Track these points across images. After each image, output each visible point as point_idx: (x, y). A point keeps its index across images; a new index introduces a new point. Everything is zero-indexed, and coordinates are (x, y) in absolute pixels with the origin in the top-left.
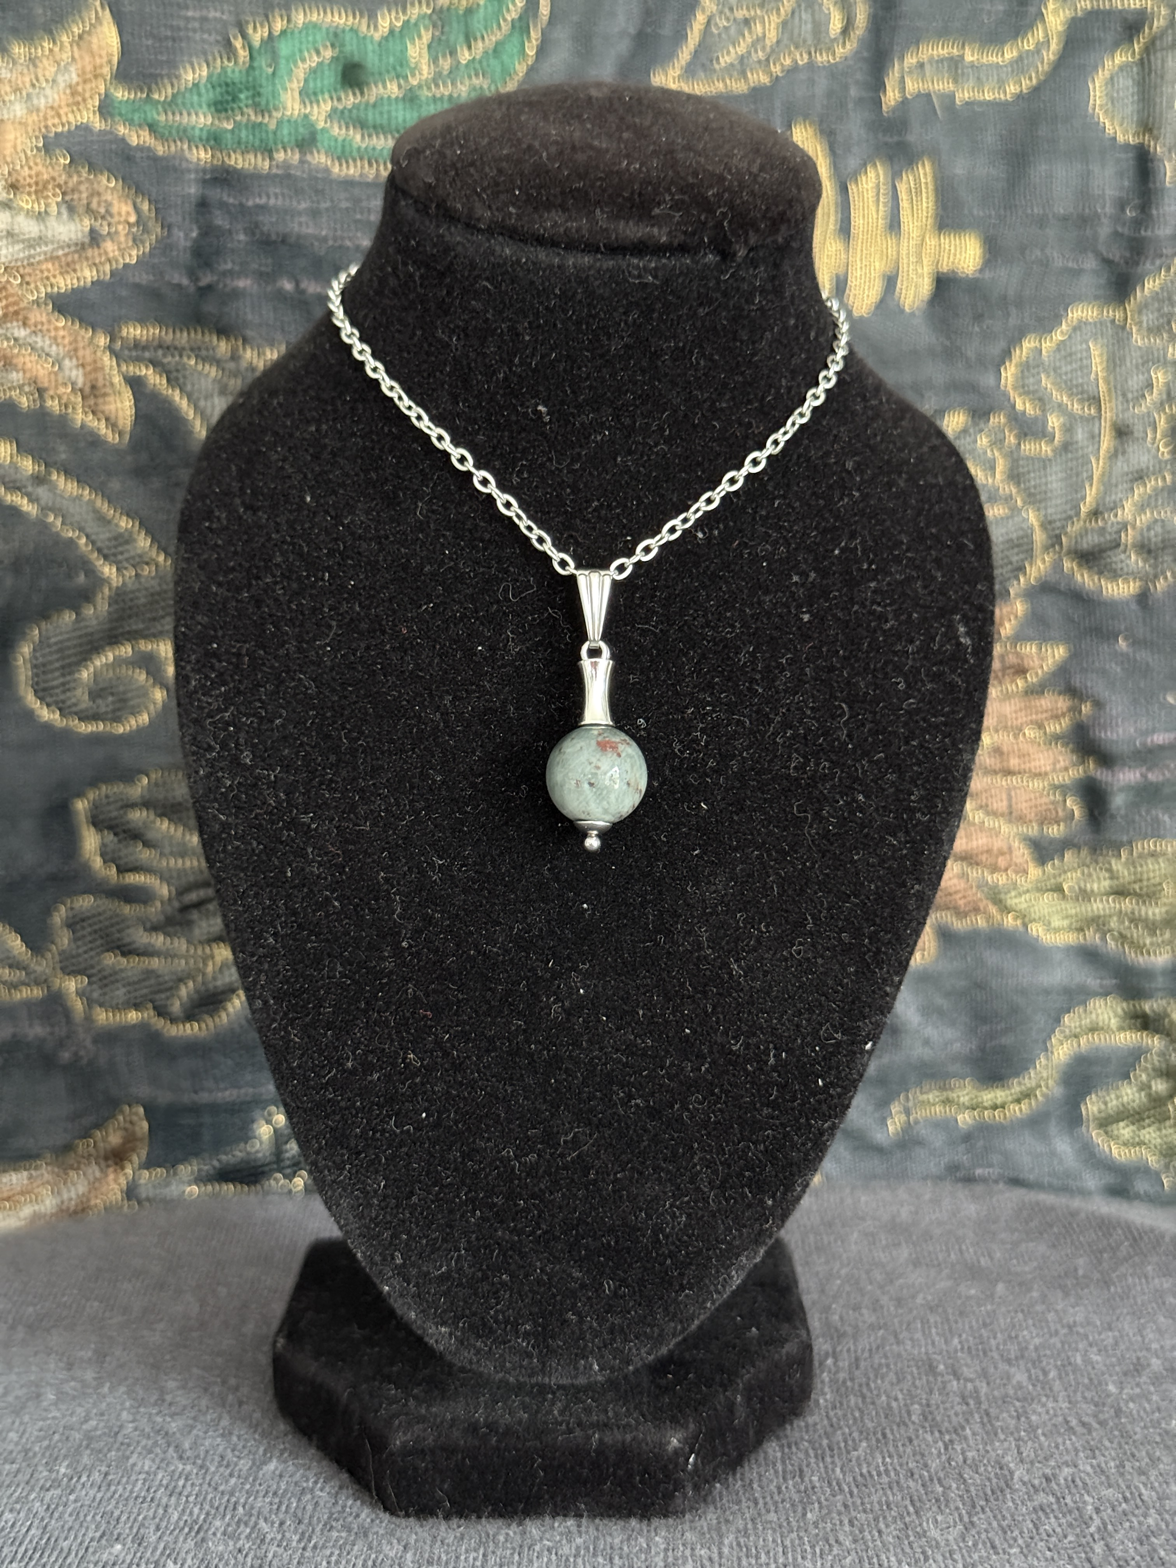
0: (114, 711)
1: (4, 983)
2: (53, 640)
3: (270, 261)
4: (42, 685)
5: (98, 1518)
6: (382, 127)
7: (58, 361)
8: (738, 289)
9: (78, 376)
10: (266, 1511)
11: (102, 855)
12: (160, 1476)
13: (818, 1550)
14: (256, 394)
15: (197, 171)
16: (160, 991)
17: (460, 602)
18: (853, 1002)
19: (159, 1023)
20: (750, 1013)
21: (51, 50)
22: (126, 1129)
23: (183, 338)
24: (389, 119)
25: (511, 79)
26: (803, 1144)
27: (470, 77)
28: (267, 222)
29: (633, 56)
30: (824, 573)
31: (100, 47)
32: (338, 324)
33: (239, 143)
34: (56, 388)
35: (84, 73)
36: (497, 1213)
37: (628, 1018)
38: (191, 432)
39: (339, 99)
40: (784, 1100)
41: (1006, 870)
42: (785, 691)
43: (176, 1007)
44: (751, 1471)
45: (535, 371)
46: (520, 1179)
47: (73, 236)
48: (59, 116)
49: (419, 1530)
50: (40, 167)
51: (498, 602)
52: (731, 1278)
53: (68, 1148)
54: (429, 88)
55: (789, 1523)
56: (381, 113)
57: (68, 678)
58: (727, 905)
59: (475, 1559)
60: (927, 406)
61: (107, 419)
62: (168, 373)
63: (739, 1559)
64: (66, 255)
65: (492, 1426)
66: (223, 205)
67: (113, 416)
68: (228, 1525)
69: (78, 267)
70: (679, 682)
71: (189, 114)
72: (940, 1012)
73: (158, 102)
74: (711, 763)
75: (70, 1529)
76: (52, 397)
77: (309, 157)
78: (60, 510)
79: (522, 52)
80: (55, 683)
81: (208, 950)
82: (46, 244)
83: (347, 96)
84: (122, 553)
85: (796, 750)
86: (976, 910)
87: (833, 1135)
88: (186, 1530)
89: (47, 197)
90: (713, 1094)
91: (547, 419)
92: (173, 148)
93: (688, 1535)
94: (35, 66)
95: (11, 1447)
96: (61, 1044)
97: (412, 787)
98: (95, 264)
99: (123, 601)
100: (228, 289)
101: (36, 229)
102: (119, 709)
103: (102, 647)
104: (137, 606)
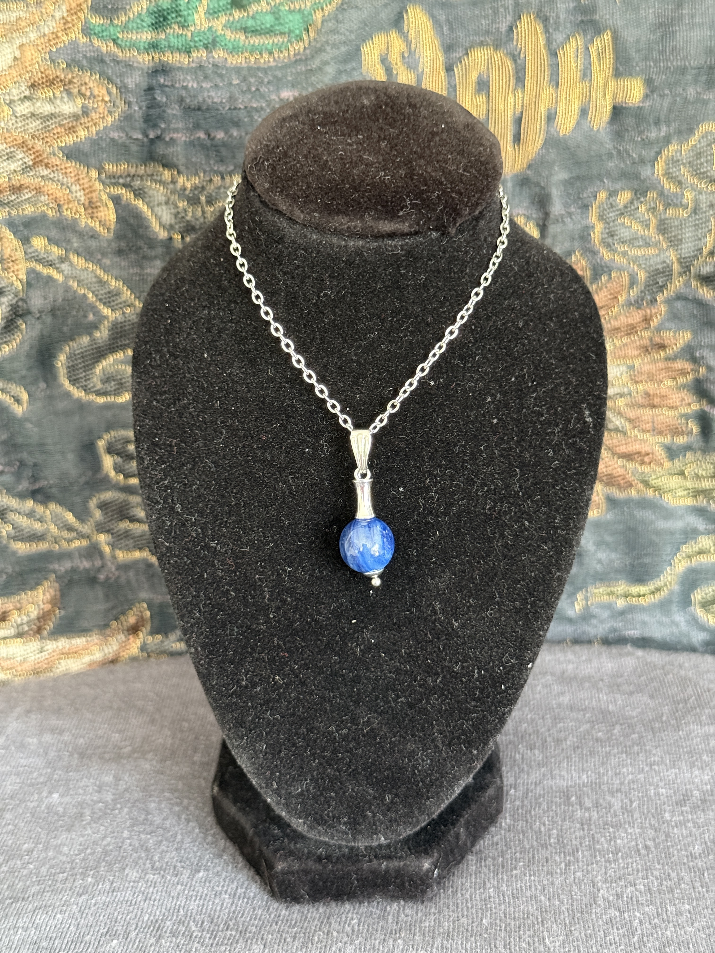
0: (115, 390)
1: (65, 539)
2: (77, 352)
3: (191, 120)
4: (74, 377)
6: (257, 30)
7: (69, 187)
9: (81, 196)
11: (115, 469)
12: (140, 884)
15: (143, 69)
18: (521, 641)
19: (153, 560)
22: (138, 615)
23: (141, 170)
24: (262, 26)
28: (188, 97)
30: (505, 394)
33: (169, 46)
34: (68, 203)
35: (71, 8)
38: (150, 227)
39: (230, 15)
41: (650, 463)
42: (483, 465)
47: (72, 110)
48: (58, 37)
50: (48, 71)
53: (106, 626)
54: (287, 4)
56: (257, 23)
57: (88, 373)
61: (100, 222)
62: (134, 191)
64: (68, 123)
66: (161, 86)
67: (103, 219)
69: (76, 130)
71: (137, 33)
72: (607, 544)
73: (117, 25)
75: (91, 926)
76: (67, 210)
77: (213, 54)
78: (76, 277)
80: (81, 376)
82: (55, 117)
83: (235, 12)
84: (113, 301)
85: (490, 499)
86: (631, 486)
87: (510, 714)
88: (152, 928)
89: (54, 89)
90: (444, 695)
92: (128, 55)
94: (41, 7)
96: (99, 570)
98: (87, 128)
99: (117, 328)
100: (167, 139)
101: (49, 108)
102: (118, 389)
103: (106, 354)
104: (125, 331)
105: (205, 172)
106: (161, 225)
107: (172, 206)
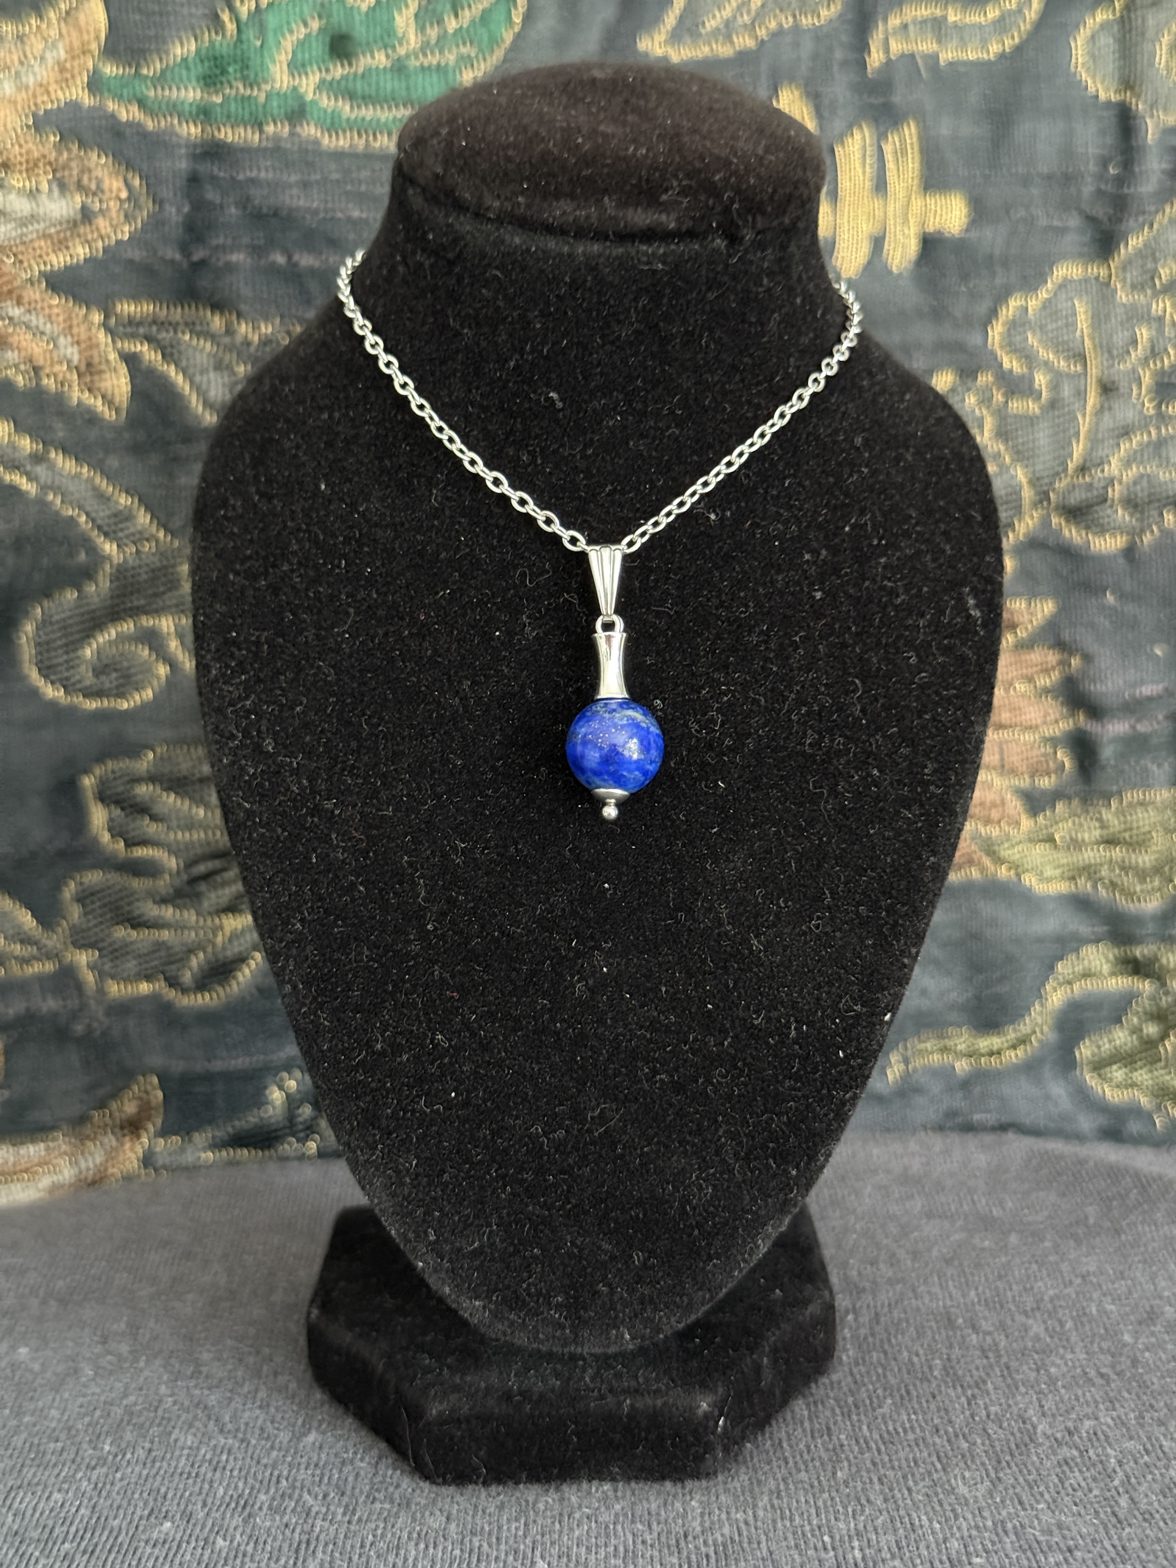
0: (117, 687)
1: (16, 958)
2: (56, 618)
3: (262, 234)
4: (47, 663)
5: (145, 1495)
6: (370, 97)
7: (54, 340)
8: (746, 272)
9: (73, 353)
10: (307, 1483)
11: (110, 830)
12: (203, 1451)
13: (850, 1510)
14: (267, 381)
15: (187, 147)
16: (171, 963)
17: (476, 588)
18: (871, 974)
19: (171, 994)
20: (770, 987)
21: (38, 27)
22: (140, 1099)
23: (177, 314)
24: (377, 90)
25: (499, 46)
26: (826, 1115)
27: (457, 46)
28: (258, 195)
29: (620, 20)
30: (835, 551)
31: (87, 23)
32: (350, 315)
33: (229, 117)
34: (52, 365)
35: (72, 49)
36: (527, 1189)
37: (651, 995)
38: (187, 408)
39: (327, 70)
40: (806, 1072)
41: (999, 822)
42: (800, 669)
43: (187, 977)
44: (779, 1429)
45: (547, 358)
46: (548, 1155)
47: (65, 214)
48: (48, 93)
49: (458, 1498)
50: (30, 145)
51: (515, 586)
52: (758, 1247)
53: (82, 1120)
54: (417, 58)
55: (820, 1482)
56: (370, 85)
57: (72, 655)
58: (746, 882)
59: (517, 1529)
60: (916, 364)
61: (103, 397)
62: (163, 349)
63: (774, 1521)
64: (58, 232)
65: (525, 1394)
66: (213, 178)
67: (110, 392)
68: (273, 1499)
69: (70, 244)
70: (693, 663)
71: (178, 89)
73: (147, 77)
74: (728, 742)
75: (119, 1507)
76: (48, 376)
77: (298, 129)
78: (59, 488)
79: (509, 19)
80: (60, 660)
81: (217, 921)
82: (38, 222)
83: (335, 66)
84: (122, 530)
85: (811, 727)
86: (971, 862)
87: (854, 1105)
88: (233, 1505)
89: (38, 175)
90: (736, 1067)
91: (559, 405)
92: (163, 123)
93: (723, 1498)
94: (22, 42)
95: (53, 1425)
96: (74, 1017)
97: (433, 771)
98: (87, 241)
99: (125, 578)
100: (220, 264)
101: (28, 207)
102: (123, 685)
103: (105, 624)
104: (139, 583)
105: (282, 317)
106: (207, 404)
107: (226, 373)
